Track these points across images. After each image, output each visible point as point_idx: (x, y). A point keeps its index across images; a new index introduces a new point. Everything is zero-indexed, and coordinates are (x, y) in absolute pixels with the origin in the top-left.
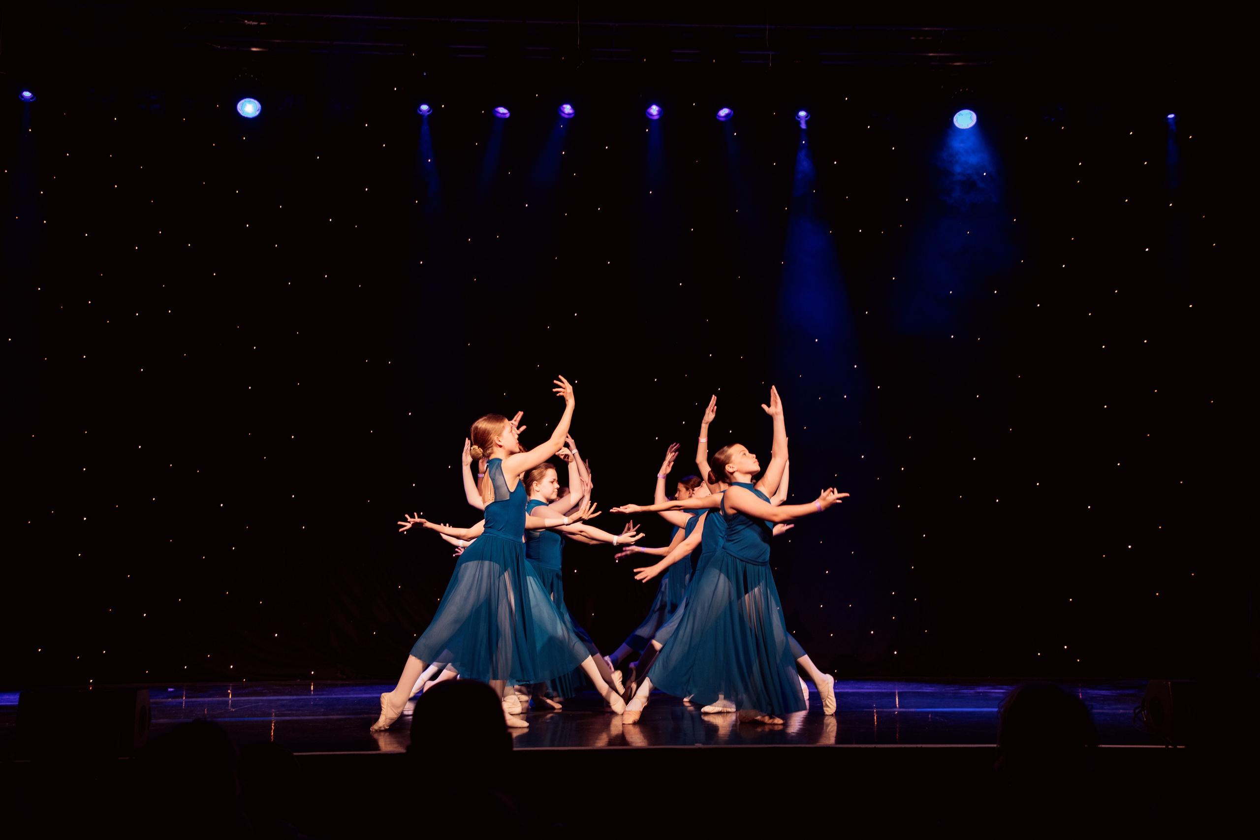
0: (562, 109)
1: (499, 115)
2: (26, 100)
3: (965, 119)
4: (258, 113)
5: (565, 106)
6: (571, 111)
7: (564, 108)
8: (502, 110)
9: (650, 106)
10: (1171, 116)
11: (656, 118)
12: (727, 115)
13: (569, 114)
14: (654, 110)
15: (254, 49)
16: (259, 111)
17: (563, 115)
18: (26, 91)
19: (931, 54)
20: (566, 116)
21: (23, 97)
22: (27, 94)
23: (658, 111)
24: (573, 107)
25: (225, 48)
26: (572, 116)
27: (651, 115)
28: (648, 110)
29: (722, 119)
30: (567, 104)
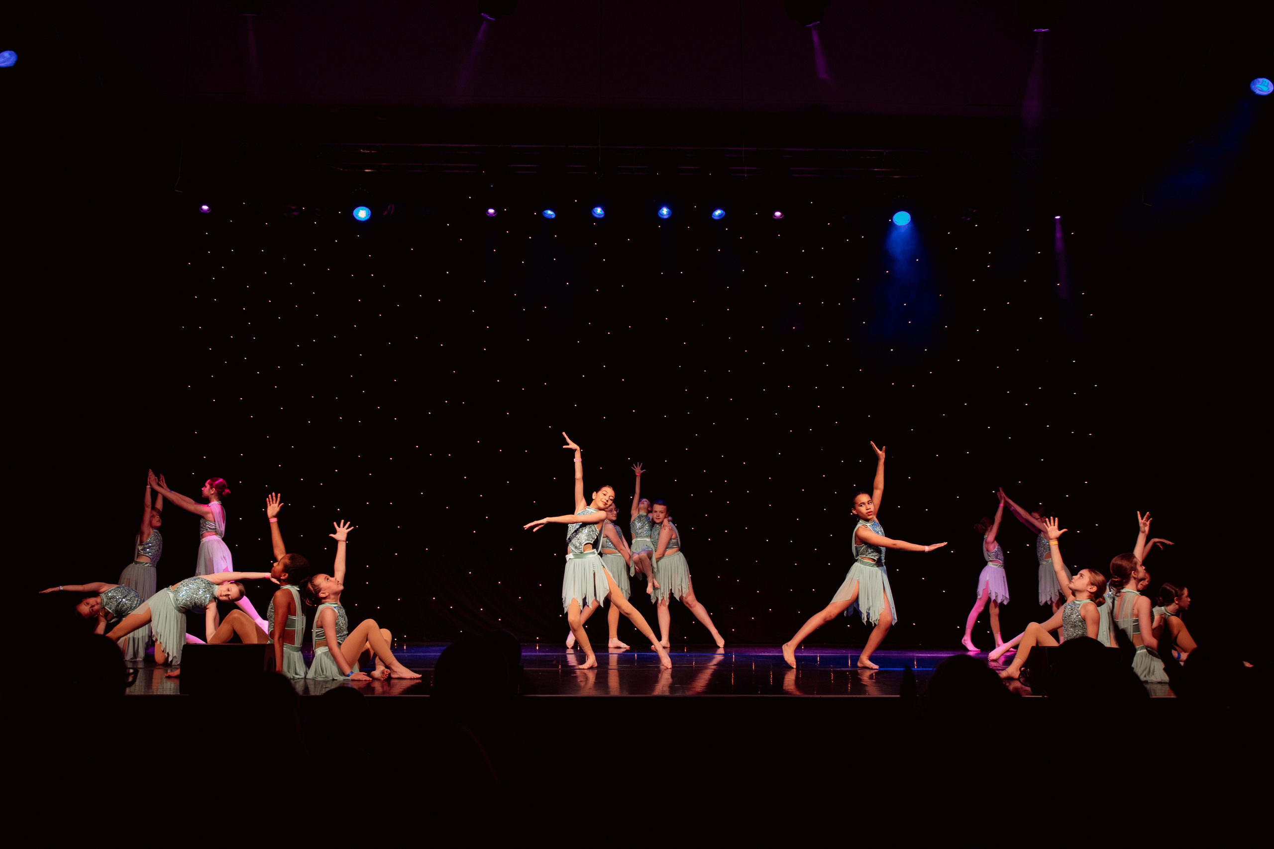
0: (594, 211)
2: (205, 212)
3: (902, 219)
4: (368, 217)
5: (597, 209)
8: (549, 212)
9: (660, 208)
10: (1058, 217)
11: (666, 217)
12: (720, 215)
13: (600, 215)
14: (665, 211)
15: (367, 171)
16: (369, 216)
17: (596, 215)
18: (205, 205)
19: (876, 170)
20: (598, 216)
21: (202, 209)
22: (205, 207)
23: (667, 212)
24: (603, 209)
25: (346, 170)
26: (602, 216)
27: (663, 215)
28: (660, 211)
29: (716, 218)
30: (598, 206)
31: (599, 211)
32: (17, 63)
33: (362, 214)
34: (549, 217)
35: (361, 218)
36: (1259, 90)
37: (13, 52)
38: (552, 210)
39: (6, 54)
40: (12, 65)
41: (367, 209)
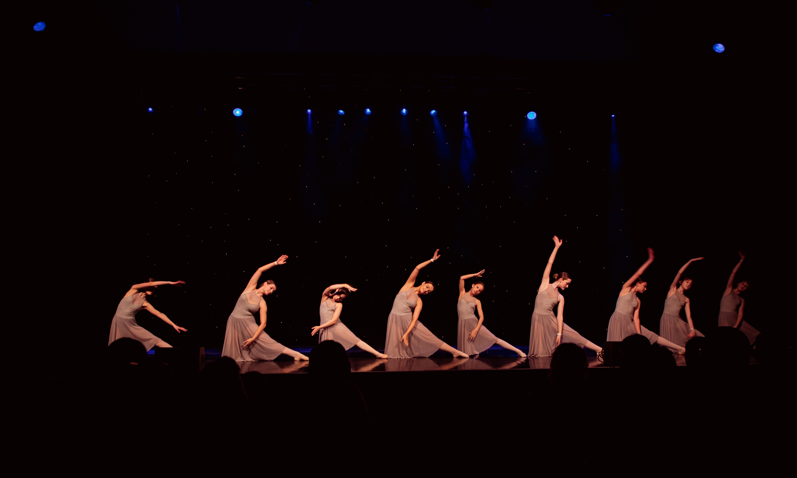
0: (366, 110)
1: (340, 114)
2: (150, 112)
4: (241, 114)
6: (370, 112)
9: (402, 109)
10: (613, 116)
11: (405, 114)
12: (434, 113)
13: (369, 113)
14: (404, 111)
15: (240, 88)
18: (150, 108)
20: (368, 114)
21: (149, 110)
24: (370, 110)
25: (228, 88)
26: (370, 114)
27: (403, 113)
28: (402, 111)
29: (433, 115)
30: (368, 108)
31: (368, 111)
32: (45, 29)
33: (238, 112)
34: (342, 114)
35: (237, 114)
36: (718, 50)
37: (43, 23)
38: (342, 110)
39: (40, 24)
40: (43, 30)
41: (241, 110)
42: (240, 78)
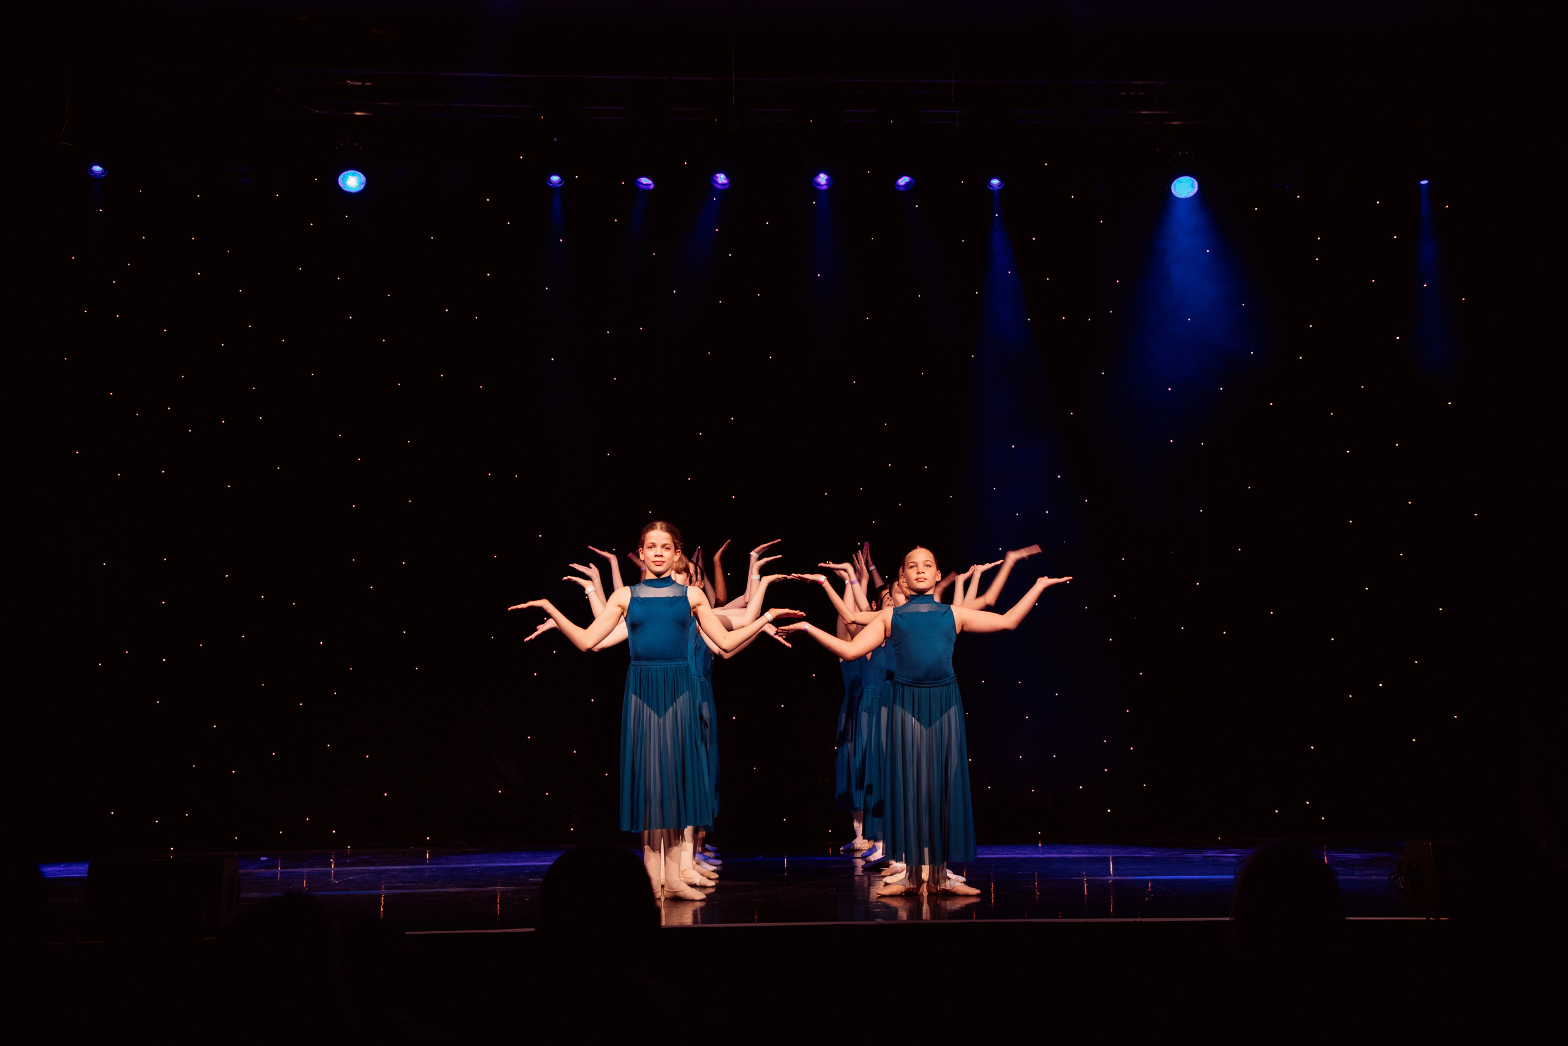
0: (715, 178)
1: (637, 185)
2: (96, 176)
3: (1184, 187)
4: (362, 187)
5: (718, 175)
6: (725, 181)
7: (717, 177)
8: (645, 181)
9: (817, 175)
10: (1424, 182)
11: (825, 187)
12: (907, 184)
13: (723, 185)
14: (822, 178)
15: (358, 114)
17: (716, 185)
18: (97, 165)
19: (1144, 112)
20: (720, 187)
21: (92, 172)
22: (97, 168)
23: (826, 180)
24: (727, 177)
26: (727, 186)
27: (819, 184)
28: (815, 179)
29: (901, 189)
30: (720, 172)
31: (721, 179)
33: (352, 181)
35: (351, 188)
38: (649, 177)
41: (360, 174)
42: (360, 84)
